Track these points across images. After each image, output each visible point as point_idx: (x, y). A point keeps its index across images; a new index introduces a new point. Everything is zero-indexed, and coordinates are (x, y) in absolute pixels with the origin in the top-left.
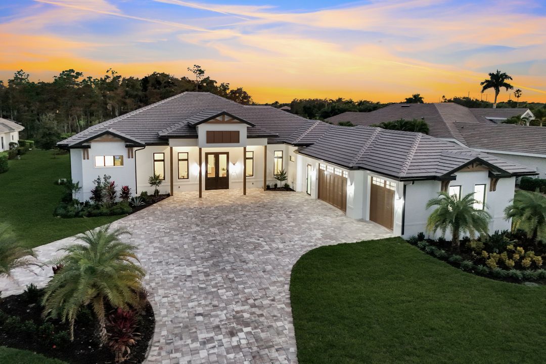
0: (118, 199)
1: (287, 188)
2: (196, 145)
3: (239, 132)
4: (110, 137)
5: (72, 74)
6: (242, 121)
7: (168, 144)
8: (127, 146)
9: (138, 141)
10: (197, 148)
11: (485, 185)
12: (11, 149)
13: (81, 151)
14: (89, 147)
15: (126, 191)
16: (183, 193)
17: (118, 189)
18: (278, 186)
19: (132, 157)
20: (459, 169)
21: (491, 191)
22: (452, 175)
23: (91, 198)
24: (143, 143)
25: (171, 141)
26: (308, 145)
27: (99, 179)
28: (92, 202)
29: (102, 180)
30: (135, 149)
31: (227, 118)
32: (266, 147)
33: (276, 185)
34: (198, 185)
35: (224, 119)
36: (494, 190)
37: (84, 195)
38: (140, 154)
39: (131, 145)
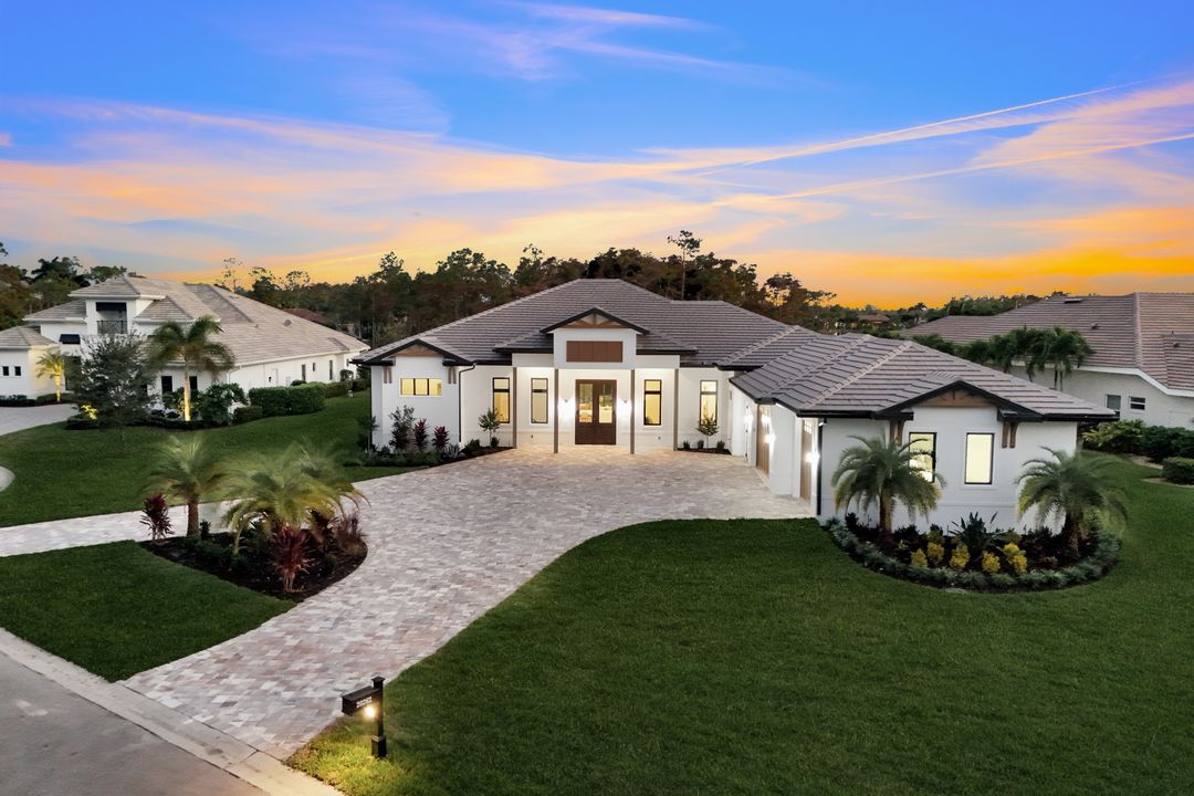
0: (430, 448)
1: (721, 449)
2: (551, 365)
3: (621, 343)
4: (423, 349)
5: (468, 256)
6: (625, 325)
7: (510, 363)
8: (445, 364)
9: (463, 357)
10: (552, 370)
11: (993, 434)
12: (343, 380)
13: (381, 369)
14: (391, 364)
15: (441, 434)
16: (535, 446)
17: (430, 432)
18: (705, 447)
19: (455, 383)
20: (921, 401)
21: (1004, 446)
22: (904, 411)
23: (392, 443)
24: (471, 360)
25: (515, 357)
26: (750, 369)
27: (398, 412)
28: (392, 450)
29: (402, 414)
30: (461, 368)
31: (600, 320)
32: (677, 371)
33: (701, 444)
34: (553, 436)
35: (595, 321)
36: (1013, 446)
37: (383, 437)
38: (467, 376)
39: (452, 362)
